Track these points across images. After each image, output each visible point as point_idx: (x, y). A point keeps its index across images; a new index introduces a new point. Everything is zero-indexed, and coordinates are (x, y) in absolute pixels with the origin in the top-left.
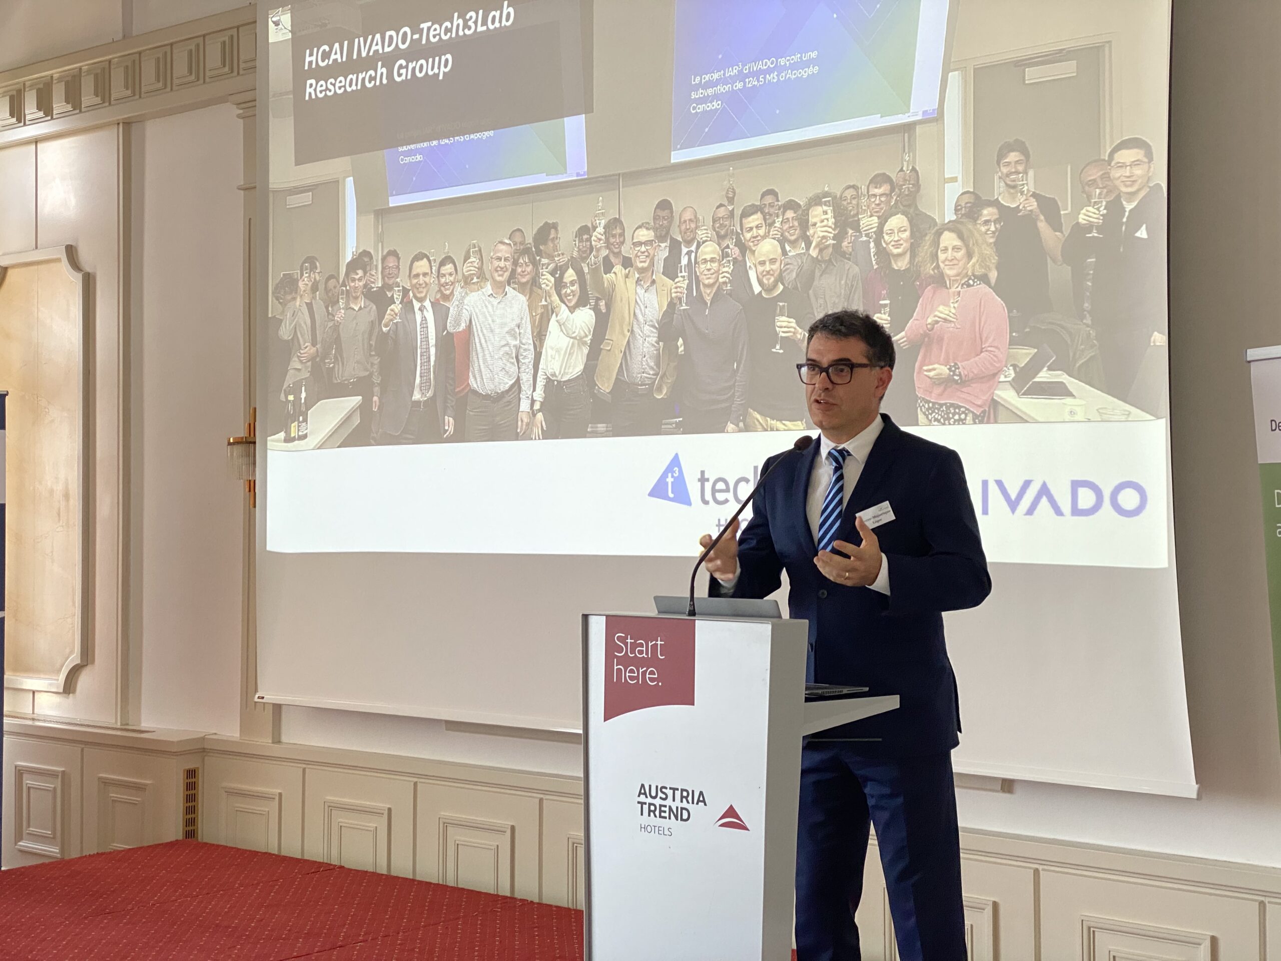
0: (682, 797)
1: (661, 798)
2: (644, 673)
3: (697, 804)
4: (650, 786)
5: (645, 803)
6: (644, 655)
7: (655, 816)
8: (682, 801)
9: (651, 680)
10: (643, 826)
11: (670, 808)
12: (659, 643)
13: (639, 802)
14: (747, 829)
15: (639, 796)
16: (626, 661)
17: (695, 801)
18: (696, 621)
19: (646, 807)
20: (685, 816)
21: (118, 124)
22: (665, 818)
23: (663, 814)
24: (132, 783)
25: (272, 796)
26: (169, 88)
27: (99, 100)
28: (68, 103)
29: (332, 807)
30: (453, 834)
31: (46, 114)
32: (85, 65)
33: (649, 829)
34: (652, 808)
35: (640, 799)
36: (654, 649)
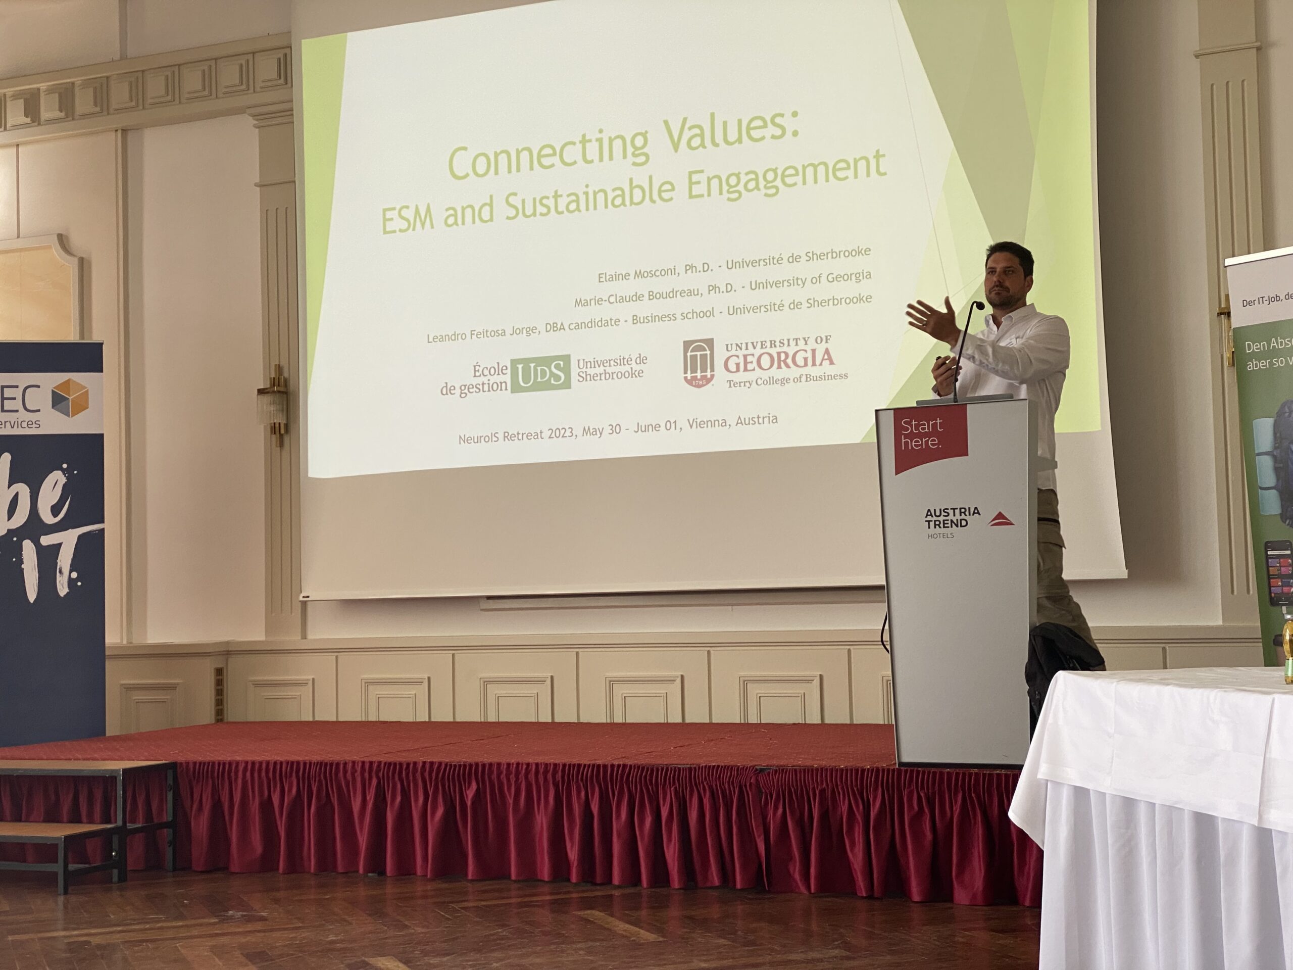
0: (961, 513)
1: (944, 516)
2: (927, 442)
3: (973, 515)
4: (935, 510)
5: (932, 521)
6: (926, 430)
7: (940, 527)
8: (961, 515)
9: (933, 445)
10: (930, 535)
11: (952, 521)
12: (938, 421)
13: (926, 521)
14: (1012, 524)
15: (926, 517)
16: (911, 436)
17: (972, 512)
18: (969, 406)
19: (932, 524)
20: (964, 523)
21: (116, 131)
22: (948, 527)
23: (946, 525)
24: (159, 684)
25: (304, 682)
26: (177, 101)
27: (98, 109)
28: (61, 112)
29: (369, 683)
30: (493, 690)
31: (33, 121)
32: (78, 80)
33: (935, 536)
34: (937, 523)
35: (927, 519)
36: (935, 425)
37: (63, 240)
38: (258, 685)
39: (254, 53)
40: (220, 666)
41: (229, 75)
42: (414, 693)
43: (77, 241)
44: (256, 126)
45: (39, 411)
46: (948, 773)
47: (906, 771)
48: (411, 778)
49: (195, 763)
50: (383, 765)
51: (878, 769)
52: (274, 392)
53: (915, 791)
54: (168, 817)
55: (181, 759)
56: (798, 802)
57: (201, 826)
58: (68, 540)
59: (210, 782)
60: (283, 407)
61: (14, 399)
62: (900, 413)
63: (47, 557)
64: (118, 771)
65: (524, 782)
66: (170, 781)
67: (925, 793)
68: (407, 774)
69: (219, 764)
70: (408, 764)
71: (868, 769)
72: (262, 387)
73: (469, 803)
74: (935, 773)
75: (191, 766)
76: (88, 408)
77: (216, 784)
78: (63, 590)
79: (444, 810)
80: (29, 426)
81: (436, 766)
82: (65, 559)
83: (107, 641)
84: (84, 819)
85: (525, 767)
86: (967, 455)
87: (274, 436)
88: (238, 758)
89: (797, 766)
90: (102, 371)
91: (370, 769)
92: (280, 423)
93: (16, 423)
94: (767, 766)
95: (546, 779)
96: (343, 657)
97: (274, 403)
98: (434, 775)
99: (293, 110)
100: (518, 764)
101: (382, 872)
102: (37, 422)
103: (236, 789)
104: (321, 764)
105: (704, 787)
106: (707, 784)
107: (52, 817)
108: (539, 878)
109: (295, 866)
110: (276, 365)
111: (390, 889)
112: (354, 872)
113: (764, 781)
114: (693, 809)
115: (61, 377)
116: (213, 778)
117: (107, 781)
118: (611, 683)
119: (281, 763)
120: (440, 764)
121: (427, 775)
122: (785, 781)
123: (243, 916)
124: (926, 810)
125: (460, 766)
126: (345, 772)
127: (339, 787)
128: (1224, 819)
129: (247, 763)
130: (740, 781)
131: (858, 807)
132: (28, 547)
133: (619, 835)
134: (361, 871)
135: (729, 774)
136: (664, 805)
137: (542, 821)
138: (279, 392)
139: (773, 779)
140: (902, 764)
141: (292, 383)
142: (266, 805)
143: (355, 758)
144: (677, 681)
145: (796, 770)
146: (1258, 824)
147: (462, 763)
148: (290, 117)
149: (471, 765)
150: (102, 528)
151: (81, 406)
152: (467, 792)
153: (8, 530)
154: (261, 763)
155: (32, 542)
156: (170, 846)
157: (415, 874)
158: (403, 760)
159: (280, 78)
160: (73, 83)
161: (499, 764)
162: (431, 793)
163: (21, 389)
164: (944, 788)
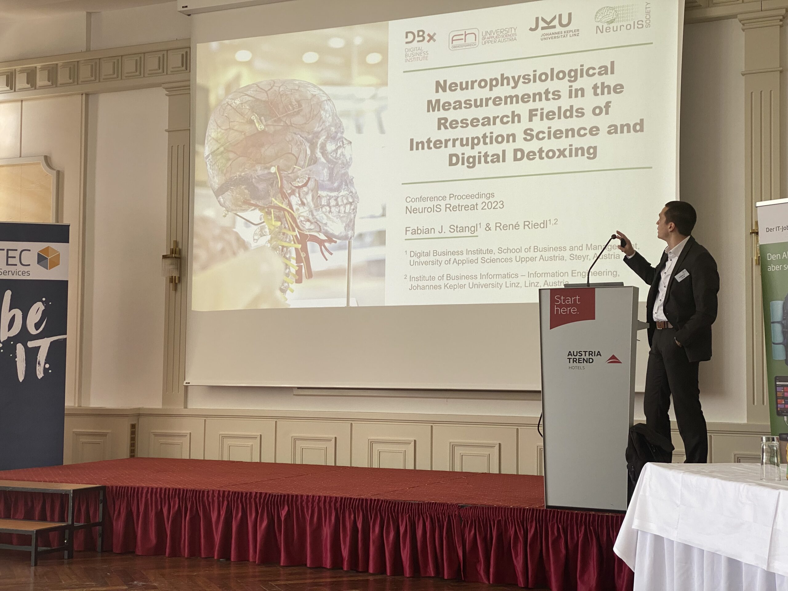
0: (589, 354)
2: (570, 310)
3: (597, 356)
4: (574, 352)
5: (571, 358)
6: (570, 303)
7: (576, 363)
8: (589, 356)
9: (573, 312)
10: (570, 367)
12: (577, 298)
14: (621, 363)
16: (560, 306)
17: (596, 354)
18: (596, 289)
20: (591, 361)
21: (82, 94)
22: (581, 363)
24: (96, 432)
25: (185, 434)
26: (120, 78)
27: (71, 81)
28: (49, 81)
29: (224, 437)
30: (299, 444)
31: (32, 86)
32: (60, 63)
33: (573, 368)
34: (575, 360)
35: (568, 357)
36: (575, 300)
37: (47, 159)
38: (156, 435)
39: (167, 51)
40: (133, 423)
41: (152, 63)
42: (251, 444)
43: (56, 160)
44: (166, 95)
45: (29, 265)
46: (576, 513)
47: (551, 511)
48: (248, 502)
49: (117, 487)
50: (231, 493)
51: (533, 510)
52: (172, 257)
53: (556, 525)
54: (99, 519)
55: (108, 484)
56: (484, 528)
57: (119, 526)
58: (44, 344)
59: (126, 498)
60: (178, 267)
61: (15, 257)
62: (554, 292)
63: (31, 354)
64: (70, 491)
65: (317, 507)
66: (101, 498)
67: (562, 526)
68: (246, 500)
69: (131, 488)
70: (247, 493)
71: (528, 509)
72: (165, 254)
73: (283, 519)
74: (568, 513)
75: (114, 489)
76: (58, 264)
77: (129, 499)
78: (40, 374)
79: (268, 522)
80: (23, 274)
81: (264, 495)
82: (42, 356)
83: (66, 405)
84: (49, 519)
85: (317, 498)
86: (594, 319)
87: (171, 284)
88: (144, 485)
89: (484, 505)
90: (68, 242)
91: (223, 495)
92: (175, 277)
93: (15, 272)
94: (466, 504)
95: (330, 507)
96: (208, 420)
97: (172, 264)
98: (262, 500)
99: (190, 86)
100: (313, 496)
101: (229, 559)
102: (28, 272)
103: (141, 503)
104: (194, 491)
105: (427, 516)
106: (429, 513)
107: (29, 517)
108: (324, 566)
109: (175, 552)
110: (174, 241)
111: (233, 570)
112: (212, 557)
113: (463, 513)
114: (419, 529)
115: (43, 245)
116: (127, 496)
117: (63, 496)
118: (371, 443)
119: (169, 489)
120: (266, 494)
121: (258, 500)
122: (476, 513)
123: (143, 585)
124: (562, 536)
125: (278, 495)
126: (208, 496)
127: (204, 506)
128: (746, 564)
129: (148, 488)
130: (449, 513)
131: (520, 531)
132: (20, 348)
133: (374, 543)
134: (216, 558)
135: (442, 508)
136: (402, 524)
137: (327, 531)
138: (175, 257)
139: (469, 512)
140: (548, 507)
141: (184, 253)
142: (159, 515)
143: (214, 488)
144: (412, 444)
145: (483, 508)
146: (767, 569)
147: (279, 494)
148: (188, 90)
149: (285, 496)
150: (66, 337)
151: (55, 263)
152: (282, 512)
153: (8, 337)
154: (157, 489)
155: (23, 345)
156: (100, 537)
157: (248, 561)
158: (244, 491)
159: (183, 66)
160: (57, 64)
161: (302, 496)
162: (260, 512)
163: (19, 252)
164: (574, 522)
